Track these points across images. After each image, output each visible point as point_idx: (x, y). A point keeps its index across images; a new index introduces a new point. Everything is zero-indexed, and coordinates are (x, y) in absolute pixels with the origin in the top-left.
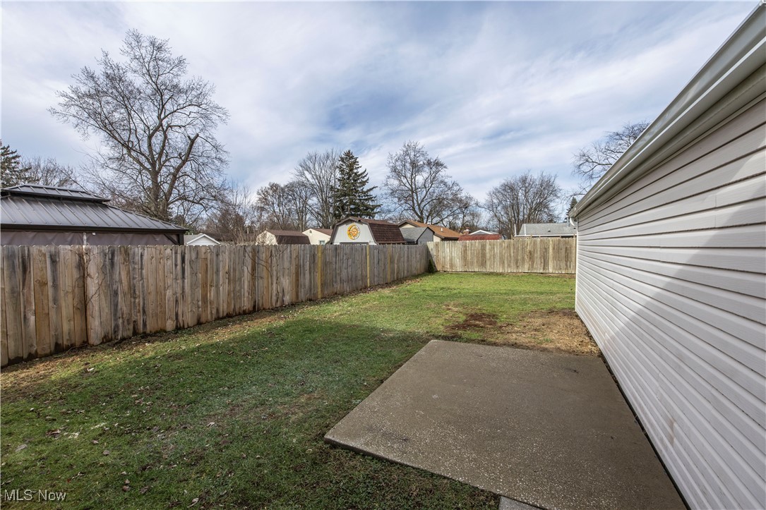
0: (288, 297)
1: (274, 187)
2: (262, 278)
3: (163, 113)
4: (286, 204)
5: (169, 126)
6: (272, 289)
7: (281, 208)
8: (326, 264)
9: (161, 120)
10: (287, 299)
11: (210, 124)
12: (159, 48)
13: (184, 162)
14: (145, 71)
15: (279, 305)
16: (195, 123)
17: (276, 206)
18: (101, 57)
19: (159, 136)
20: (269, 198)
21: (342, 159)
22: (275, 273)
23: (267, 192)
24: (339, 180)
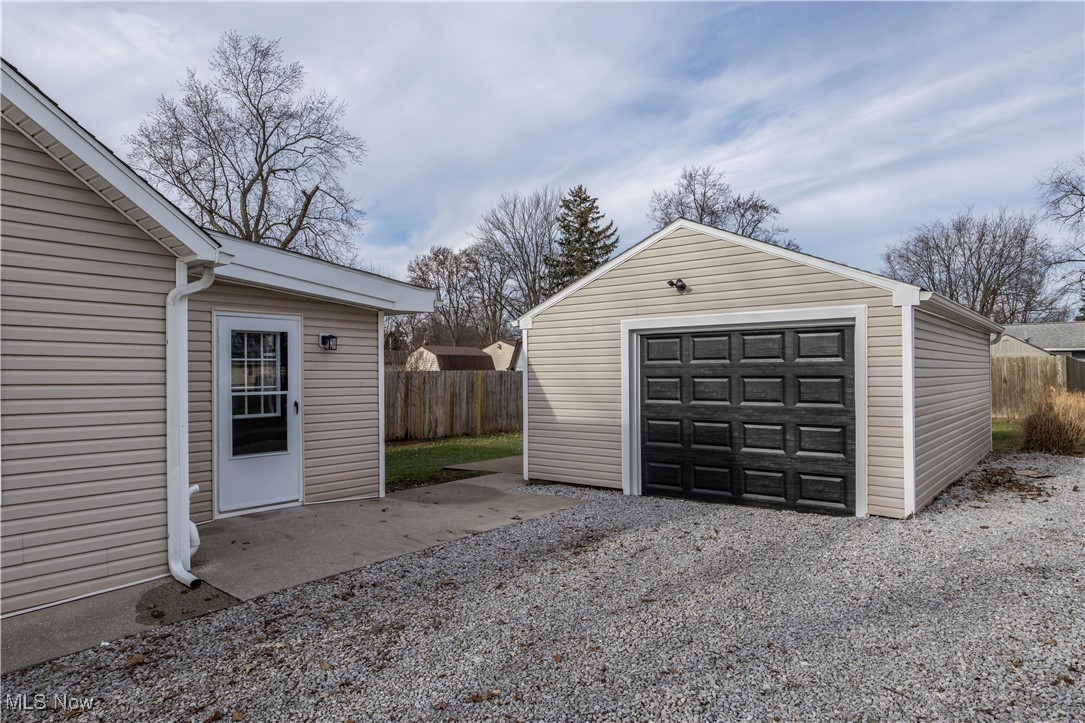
0: (441, 429)
1: (441, 256)
2: (414, 405)
3: (265, 153)
4: (462, 288)
5: (272, 171)
6: (425, 418)
7: (454, 297)
8: (487, 394)
9: (260, 164)
10: (441, 431)
11: (335, 163)
12: (265, 54)
13: (294, 232)
14: (241, 88)
15: (431, 436)
16: (310, 164)
17: (443, 292)
18: (184, 78)
19: (257, 189)
20: (431, 277)
21: (566, 204)
22: (428, 401)
23: (426, 265)
24: (561, 244)
